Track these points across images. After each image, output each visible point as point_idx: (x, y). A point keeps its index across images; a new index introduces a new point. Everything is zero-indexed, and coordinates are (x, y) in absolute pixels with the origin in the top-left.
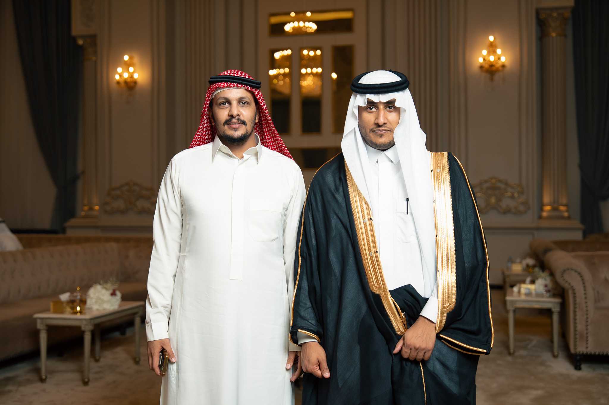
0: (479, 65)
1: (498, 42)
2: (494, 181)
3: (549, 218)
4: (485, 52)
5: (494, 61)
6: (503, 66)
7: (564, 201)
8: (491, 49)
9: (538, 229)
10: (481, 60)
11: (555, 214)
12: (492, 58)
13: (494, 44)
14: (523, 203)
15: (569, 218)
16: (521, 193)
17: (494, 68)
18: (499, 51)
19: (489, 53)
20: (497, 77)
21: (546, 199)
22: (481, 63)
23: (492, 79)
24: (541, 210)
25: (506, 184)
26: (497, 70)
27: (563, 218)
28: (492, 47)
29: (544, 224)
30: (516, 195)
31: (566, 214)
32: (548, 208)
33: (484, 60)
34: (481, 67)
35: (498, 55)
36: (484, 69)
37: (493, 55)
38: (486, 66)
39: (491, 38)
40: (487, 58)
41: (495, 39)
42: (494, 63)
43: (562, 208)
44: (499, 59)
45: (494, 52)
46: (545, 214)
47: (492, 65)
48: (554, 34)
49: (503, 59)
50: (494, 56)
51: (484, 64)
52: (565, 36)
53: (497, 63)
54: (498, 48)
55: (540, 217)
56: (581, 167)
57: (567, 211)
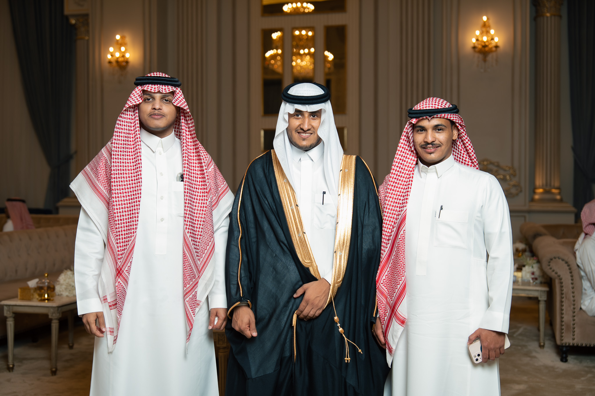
0: (472, 45)
1: (491, 22)
2: (485, 163)
3: (541, 200)
4: (478, 33)
5: (487, 41)
6: (497, 47)
7: (557, 184)
8: (484, 29)
9: (529, 212)
10: (474, 40)
11: (547, 196)
12: (485, 39)
13: (487, 24)
14: (514, 186)
15: (561, 201)
16: (514, 175)
17: (487, 49)
18: (492, 32)
19: (482, 33)
20: (490, 57)
21: (539, 181)
22: (474, 44)
23: (485, 60)
24: (534, 193)
25: (498, 166)
26: (490, 51)
27: (555, 200)
28: (485, 28)
29: (536, 207)
30: (508, 177)
31: (558, 197)
32: (541, 190)
33: (477, 40)
34: (474, 47)
35: (492, 36)
36: (477, 50)
37: (485, 36)
38: (480, 47)
39: (485, 18)
40: (480, 39)
41: (488, 19)
42: (487, 44)
43: (554, 191)
44: (492, 39)
45: (488, 32)
46: (537, 197)
47: (485, 46)
48: (548, 15)
49: (496, 39)
50: (488, 37)
51: (476, 45)
52: (560, 16)
53: (491, 43)
54: (491, 29)
55: (532, 200)
56: (574, 149)
57: (559, 194)
